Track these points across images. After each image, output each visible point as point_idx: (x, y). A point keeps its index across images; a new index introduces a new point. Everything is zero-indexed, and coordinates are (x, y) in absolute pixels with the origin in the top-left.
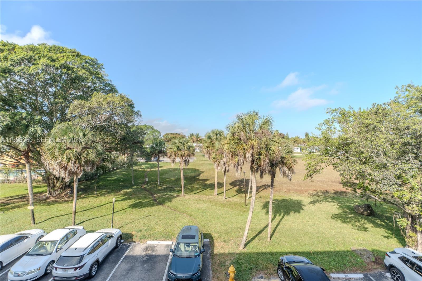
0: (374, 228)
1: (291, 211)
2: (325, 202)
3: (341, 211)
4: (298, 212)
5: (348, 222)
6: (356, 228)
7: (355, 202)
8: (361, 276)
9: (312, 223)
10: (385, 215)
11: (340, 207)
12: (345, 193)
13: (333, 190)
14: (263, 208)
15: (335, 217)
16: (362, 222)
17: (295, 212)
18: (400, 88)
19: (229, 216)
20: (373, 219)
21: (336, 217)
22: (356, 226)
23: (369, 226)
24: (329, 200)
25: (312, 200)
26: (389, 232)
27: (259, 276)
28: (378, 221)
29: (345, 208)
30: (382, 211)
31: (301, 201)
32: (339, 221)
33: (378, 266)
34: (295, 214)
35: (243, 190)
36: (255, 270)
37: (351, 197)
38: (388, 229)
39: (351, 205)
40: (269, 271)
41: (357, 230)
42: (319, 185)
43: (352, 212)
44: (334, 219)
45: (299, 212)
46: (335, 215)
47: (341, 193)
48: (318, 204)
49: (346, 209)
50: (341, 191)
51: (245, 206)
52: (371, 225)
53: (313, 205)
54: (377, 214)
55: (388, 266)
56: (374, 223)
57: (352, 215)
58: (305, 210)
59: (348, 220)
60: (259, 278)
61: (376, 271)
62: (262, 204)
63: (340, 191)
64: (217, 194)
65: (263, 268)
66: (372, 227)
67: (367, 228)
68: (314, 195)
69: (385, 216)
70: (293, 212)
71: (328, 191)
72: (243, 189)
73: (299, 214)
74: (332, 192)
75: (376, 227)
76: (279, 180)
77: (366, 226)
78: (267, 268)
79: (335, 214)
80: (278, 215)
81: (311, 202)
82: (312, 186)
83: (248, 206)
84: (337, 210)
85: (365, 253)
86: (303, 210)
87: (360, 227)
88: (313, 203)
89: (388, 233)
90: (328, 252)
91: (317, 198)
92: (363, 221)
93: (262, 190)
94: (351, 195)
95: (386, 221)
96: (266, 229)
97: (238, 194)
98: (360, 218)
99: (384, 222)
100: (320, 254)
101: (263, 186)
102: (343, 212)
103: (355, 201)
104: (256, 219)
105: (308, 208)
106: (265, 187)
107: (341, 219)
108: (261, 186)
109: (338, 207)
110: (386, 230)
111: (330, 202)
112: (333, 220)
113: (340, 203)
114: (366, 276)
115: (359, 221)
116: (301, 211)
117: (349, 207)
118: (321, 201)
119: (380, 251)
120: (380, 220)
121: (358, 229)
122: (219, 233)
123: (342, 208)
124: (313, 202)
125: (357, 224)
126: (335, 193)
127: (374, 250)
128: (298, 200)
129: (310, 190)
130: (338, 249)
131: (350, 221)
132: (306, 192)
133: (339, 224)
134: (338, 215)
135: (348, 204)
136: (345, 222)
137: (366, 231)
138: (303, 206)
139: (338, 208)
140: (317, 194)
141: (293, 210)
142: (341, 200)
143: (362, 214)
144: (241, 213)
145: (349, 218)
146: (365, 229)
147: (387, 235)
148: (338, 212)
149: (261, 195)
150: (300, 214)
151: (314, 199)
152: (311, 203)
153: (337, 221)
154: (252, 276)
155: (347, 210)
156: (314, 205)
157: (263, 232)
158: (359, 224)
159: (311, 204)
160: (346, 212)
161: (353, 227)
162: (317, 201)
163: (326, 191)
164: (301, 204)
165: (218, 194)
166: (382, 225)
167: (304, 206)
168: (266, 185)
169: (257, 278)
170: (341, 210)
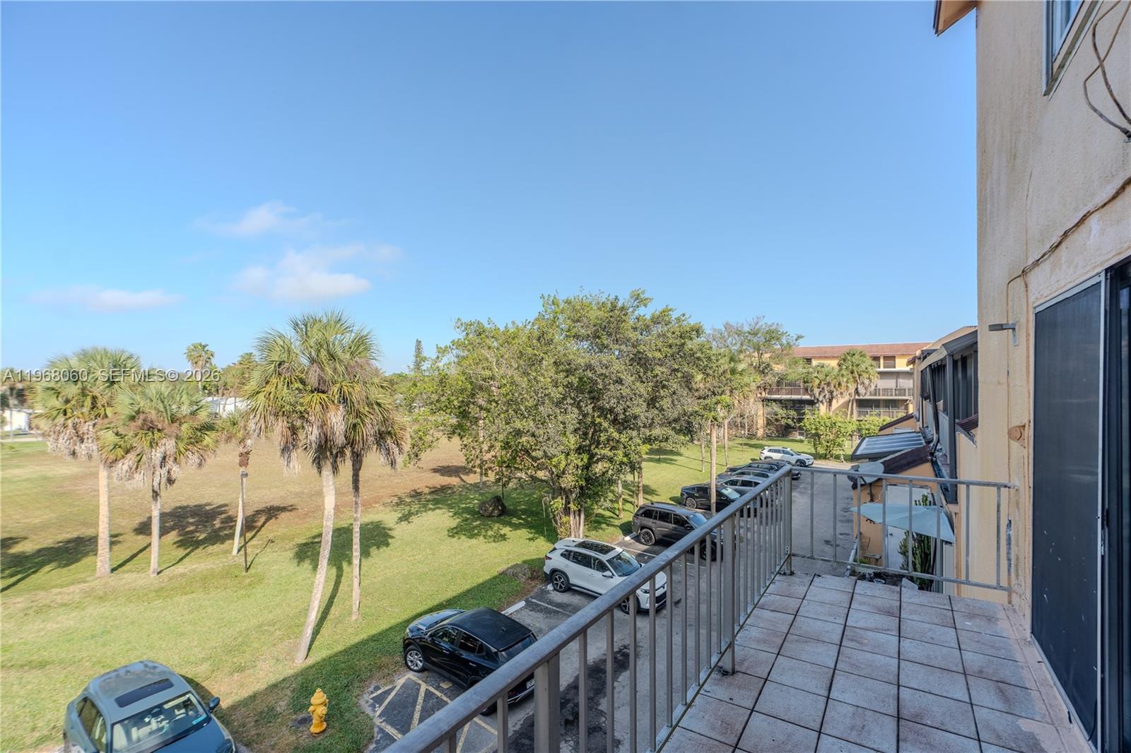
0: (513, 532)
1: (370, 547)
2: (425, 511)
3: (458, 520)
4: (384, 545)
5: (476, 534)
6: (491, 540)
7: (473, 499)
8: (522, 604)
9: (421, 556)
10: (518, 508)
11: (455, 514)
12: (450, 488)
13: (427, 487)
14: (299, 562)
15: (454, 532)
16: (496, 528)
17: (378, 548)
18: (546, 299)
19: (210, 610)
20: (507, 519)
21: (456, 533)
22: (490, 537)
23: (506, 530)
24: (431, 506)
25: (400, 515)
26: (533, 531)
27: (371, 689)
28: (515, 520)
29: (463, 513)
30: (514, 505)
31: (379, 522)
32: (463, 537)
33: (536, 582)
34: (381, 550)
35: (200, 538)
36: (356, 684)
37: (464, 493)
38: (529, 528)
39: (468, 505)
40: (386, 671)
41: (494, 544)
42: (397, 483)
43: (476, 516)
44: (453, 536)
45: (388, 545)
46: (453, 529)
47: (443, 489)
48: (414, 519)
49: (465, 515)
50: (442, 486)
51: (244, 573)
52: (508, 528)
53: (406, 522)
54: (509, 510)
55: (548, 573)
56: (510, 524)
57: (478, 522)
58: (398, 537)
59: (476, 531)
60: (372, 693)
61: (536, 590)
62: (291, 554)
63: (439, 487)
64: (108, 570)
65: (371, 671)
66: (511, 531)
67: (505, 535)
68: (398, 504)
69: (520, 510)
70: (375, 547)
71: (418, 491)
72: (198, 534)
73: (389, 548)
74: (427, 491)
75: (515, 530)
76: (297, 490)
77: (502, 532)
78: (380, 668)
79: (452, 527)
80: (345, 565)
81: (401, 519)
82: (382, 487)
83: (252, 571)
84: (451, 519)
85: (519, 570)
86: (393, 537)
87: (495, 536)
88: (407, 520)
89: (531, 533)
90: (469, 591)
91: (407, 508)
92: (496, 526)
93: (264, 523)
94: (461, 489)
95: (523, 517)
96: (335, 600)
97: (192, 551)
98: (490, 522)
99: (522, 519)
100: (459, 600)
101: (258, 512)
102: (463, 521)
103: (472, 497)
104: (296, 590)
105: (400, 532)
106: (270, 514)
107: (463, 533)
108: (254, 515)
109: (451, 514)
110: (529, 530)
111: (434, 510)
112: (455, 539)
113: (450, 507)
114: (527, 601)
115: (491, 528)
116: (390, 541)
117: (467, 510)
118: (417, 511)
119: (533, 560)
120: (515, 517)
121: (494, 541)
122: (204, 660)
123: (459, 514)
124: (405, 518)
125: (490, 533)
126: (432, 493)
127: (525, 562)
128: (372, 523)
129: (382, 496)
130: (481, 581)
131: (478, 532)
132: (376, 503)
133: (464, 542)
134: (456, 528)
135: (464, 506)
136: (472, 536)
137: (505, 539)
138: (388, 532)
139: (452, 517)
140: (401, 502)
141: (373, 545)
142: (449, 502)
143: (490, 516)
144: (243, 592)
145: (475, 527)
146: (503, 537)
147: (531, 536)
148: (454, 523)
149: (271, 536)
150: (391, 547)
151: (403, 511)
152: (401, 521)
153: (459, 538)
154: (356, 697)
155: (468, 516)
156: (409, 522)
157: (333, 607)
158: (492, 533)
159: (403, 523)
160: (467, 520)
161: (486, 540)
162: (410, 514)
163: (415, 491)
164: (384, 528)
165: (113, 570)
166: (520, 524)
167: (390, 529)
168: (266, 508)
169: (367, 694)
170: (458, 518)
